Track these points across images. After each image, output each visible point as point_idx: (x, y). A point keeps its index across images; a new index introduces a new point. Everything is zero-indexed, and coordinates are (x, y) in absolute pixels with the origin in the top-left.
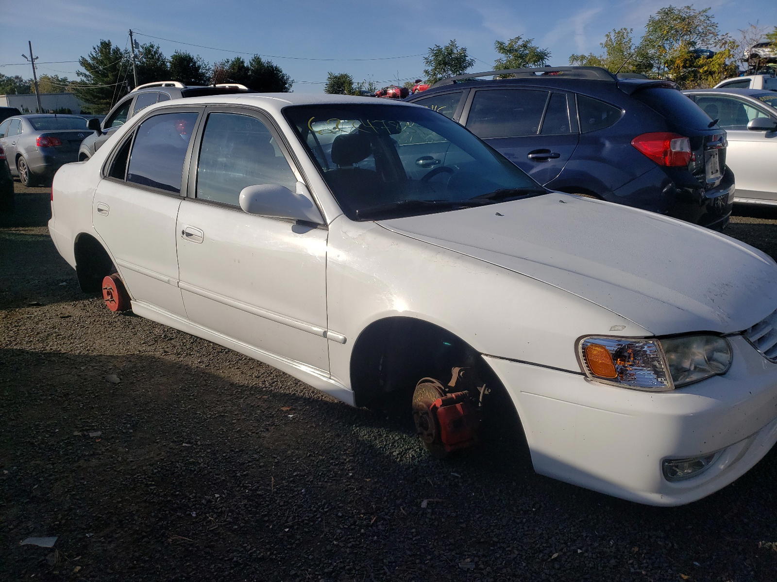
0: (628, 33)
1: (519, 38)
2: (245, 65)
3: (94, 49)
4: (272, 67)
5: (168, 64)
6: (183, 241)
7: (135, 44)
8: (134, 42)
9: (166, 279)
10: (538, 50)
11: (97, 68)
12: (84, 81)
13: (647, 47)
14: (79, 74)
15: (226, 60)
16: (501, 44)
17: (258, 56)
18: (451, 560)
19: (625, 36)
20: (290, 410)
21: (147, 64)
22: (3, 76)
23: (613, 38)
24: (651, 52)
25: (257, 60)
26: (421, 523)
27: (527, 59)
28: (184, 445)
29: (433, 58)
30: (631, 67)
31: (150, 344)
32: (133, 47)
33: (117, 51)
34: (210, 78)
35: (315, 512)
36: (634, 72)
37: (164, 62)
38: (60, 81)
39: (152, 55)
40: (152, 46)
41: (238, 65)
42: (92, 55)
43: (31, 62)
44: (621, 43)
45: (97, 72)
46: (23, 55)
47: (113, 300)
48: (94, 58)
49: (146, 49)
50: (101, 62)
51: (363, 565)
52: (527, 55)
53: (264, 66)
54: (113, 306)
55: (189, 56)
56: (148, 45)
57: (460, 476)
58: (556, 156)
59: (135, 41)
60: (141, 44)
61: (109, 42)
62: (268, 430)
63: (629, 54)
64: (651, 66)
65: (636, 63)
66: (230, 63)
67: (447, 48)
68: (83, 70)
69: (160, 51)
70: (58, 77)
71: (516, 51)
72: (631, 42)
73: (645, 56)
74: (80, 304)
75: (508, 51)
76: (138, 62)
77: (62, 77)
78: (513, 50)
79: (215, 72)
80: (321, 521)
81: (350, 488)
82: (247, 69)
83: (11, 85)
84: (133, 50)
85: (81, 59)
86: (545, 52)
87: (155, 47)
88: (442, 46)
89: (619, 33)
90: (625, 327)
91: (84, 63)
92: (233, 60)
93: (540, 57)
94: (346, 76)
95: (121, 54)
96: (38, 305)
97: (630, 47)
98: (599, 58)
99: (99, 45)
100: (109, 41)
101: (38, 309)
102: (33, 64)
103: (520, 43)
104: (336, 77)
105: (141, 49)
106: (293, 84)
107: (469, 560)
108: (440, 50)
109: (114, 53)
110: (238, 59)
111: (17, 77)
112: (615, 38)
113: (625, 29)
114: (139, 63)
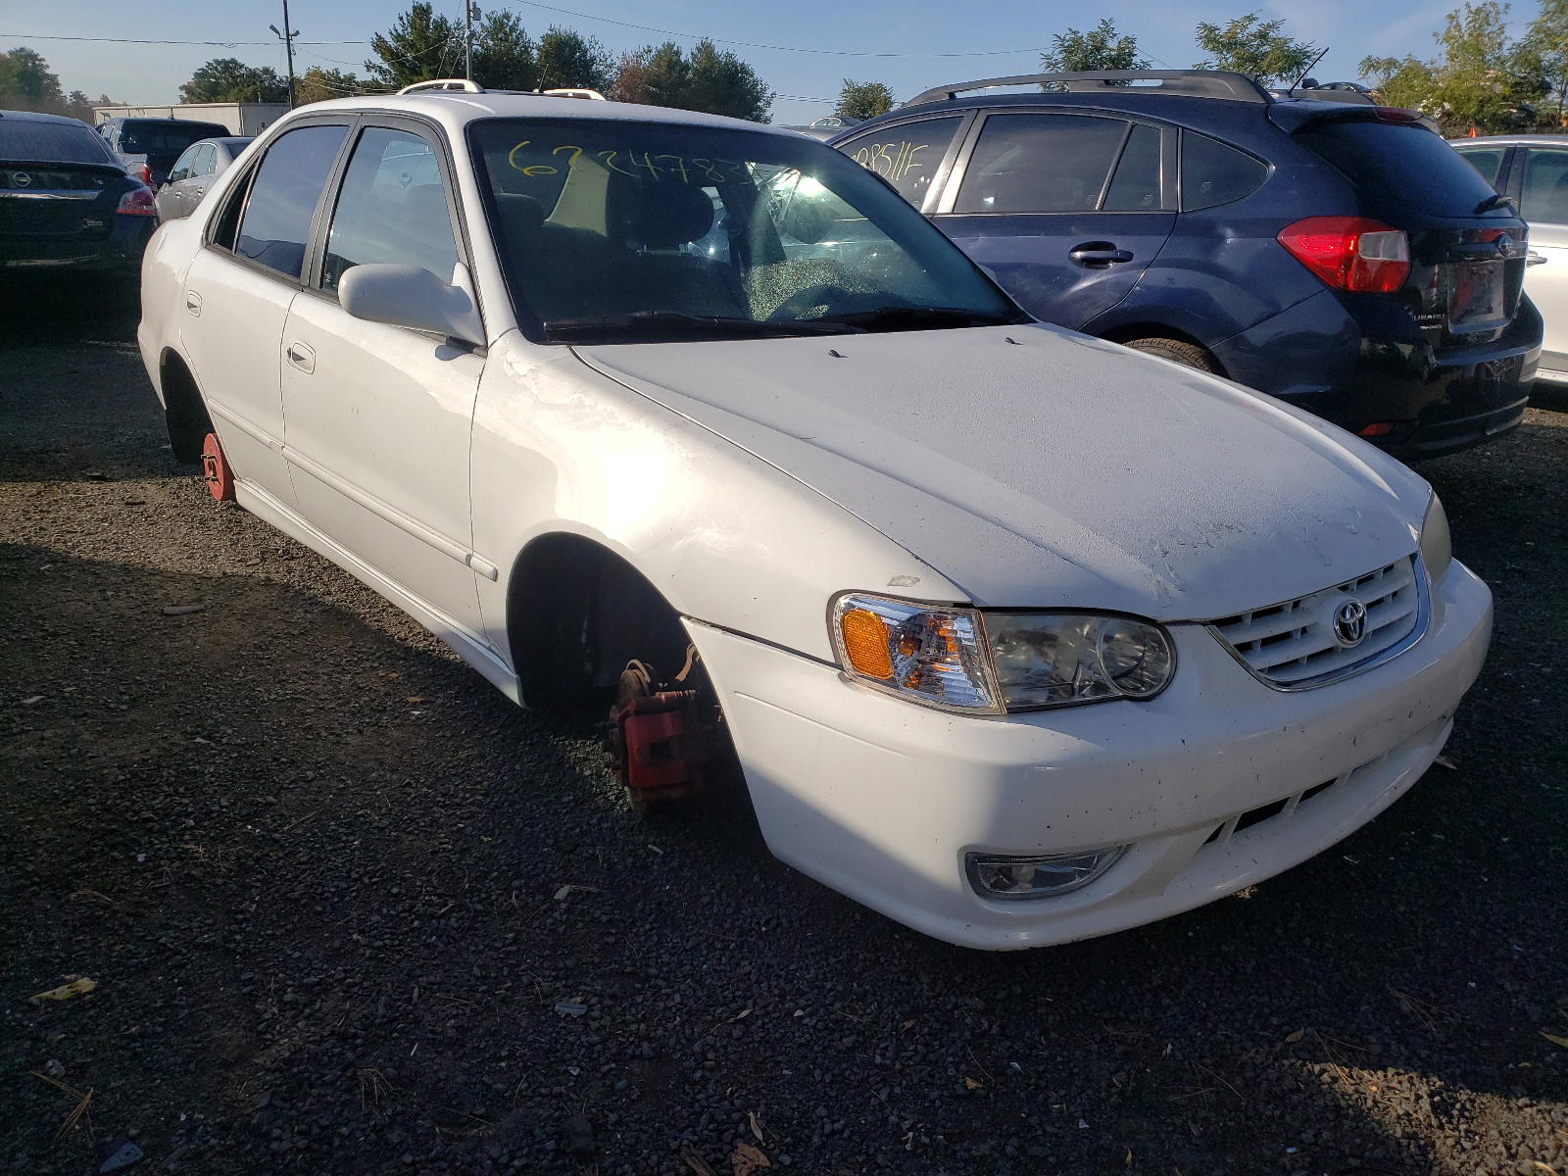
0: (1498, 13)
1: (1251, 19)
2: (683, 58)
3: (401, 19)
4: (734, 65)
5: (535, 52)
6: (291, 368)
7: (474, 12)
8: (471, 7)
9: (267, 439)
10: (1292, 45)
11: (403, 55)
12: (377, 82)
13: (1539, 46)
14: (369, 67)
15: (646, 48)
16: (1212, 30)
17: (709, 42)
18: (546, 997)
19: (1491, 20)
20: (422, 702)
21: (494, 51)
22: (241, 66)
23: (1463, 23)
24: (1549, 56)
25: (706, 50)
26: (536, 924)
27: (1265, 63)
28: (198, 740)
29: (1061, 56)
30: (1499, 88)
31: (250, 563)
32: (469, 17)
33: (441, 24)
34: (612, 82)
35: (355, 880)
36: (1505, 98)
37: (526, 48)
38: (342, 81)
39: (505, 34)
40: (507, 16)
41: (669, 57)
42: (396, 31)
43: (285, 41)
44: (1480, 35)
45: (402, 64)
46: (272, 28)
47: (217, 480)
48: (398, 38)
49: (495, 22)
50: (412, 46)
51: (379, 980)
52: (1266, 54)
53: (719, 62)
54: (217, 489)
55: (575, 37)
56: (500, 13)
57: (661, 852)
58: (1127, 257)
59: (475, 4)
60: (485, 11)
61: (429, 7)
62: (360, 732)
63: (1498, 58)
64: (1545, 88)
65: (1511, 80)
66: (653, 53)
67: (1092, 36)
68: (377, 59)
69: (521, 26)
70: (338, 73)
71: (1243, 45)
72: (1503, 33)
73: (1537, 66)
74: (173, 484)
75: (1223, 46)
76: (477, 47)
77: (347, 73)
78: (1236, 44)
79: (622, 71)
80: (355, 898)
81: (444, 849)
82: (686, 67)
83: (254, 84)
84: (469, 23)
85: (375, 37)
86: (1308, 49)
87: (513, 19)
88: (1084, 33)
89: (1478, 11)
90: (919, 580)
91: (380, 45)
92: (660, 47)
93: (1294, 60)
94: (880, 88)
95: (448, 30)
96: (102, 479)
97: (1500, 45)
98: (1428, 66)
99: (410, 11)
100: (428, 4)
101: (98, 486)
102: (289, 45)
103: (1253, 28)
104: (859, 90)
105: (486, 23)
106: (774, 102)
107: (579, 999)
108: (1077, 41)
109: (436, 28)
110: (670, 46)
111: (266, 71)
112: (1468, 24)
113: (1494, 5)
114: (480, 48)
